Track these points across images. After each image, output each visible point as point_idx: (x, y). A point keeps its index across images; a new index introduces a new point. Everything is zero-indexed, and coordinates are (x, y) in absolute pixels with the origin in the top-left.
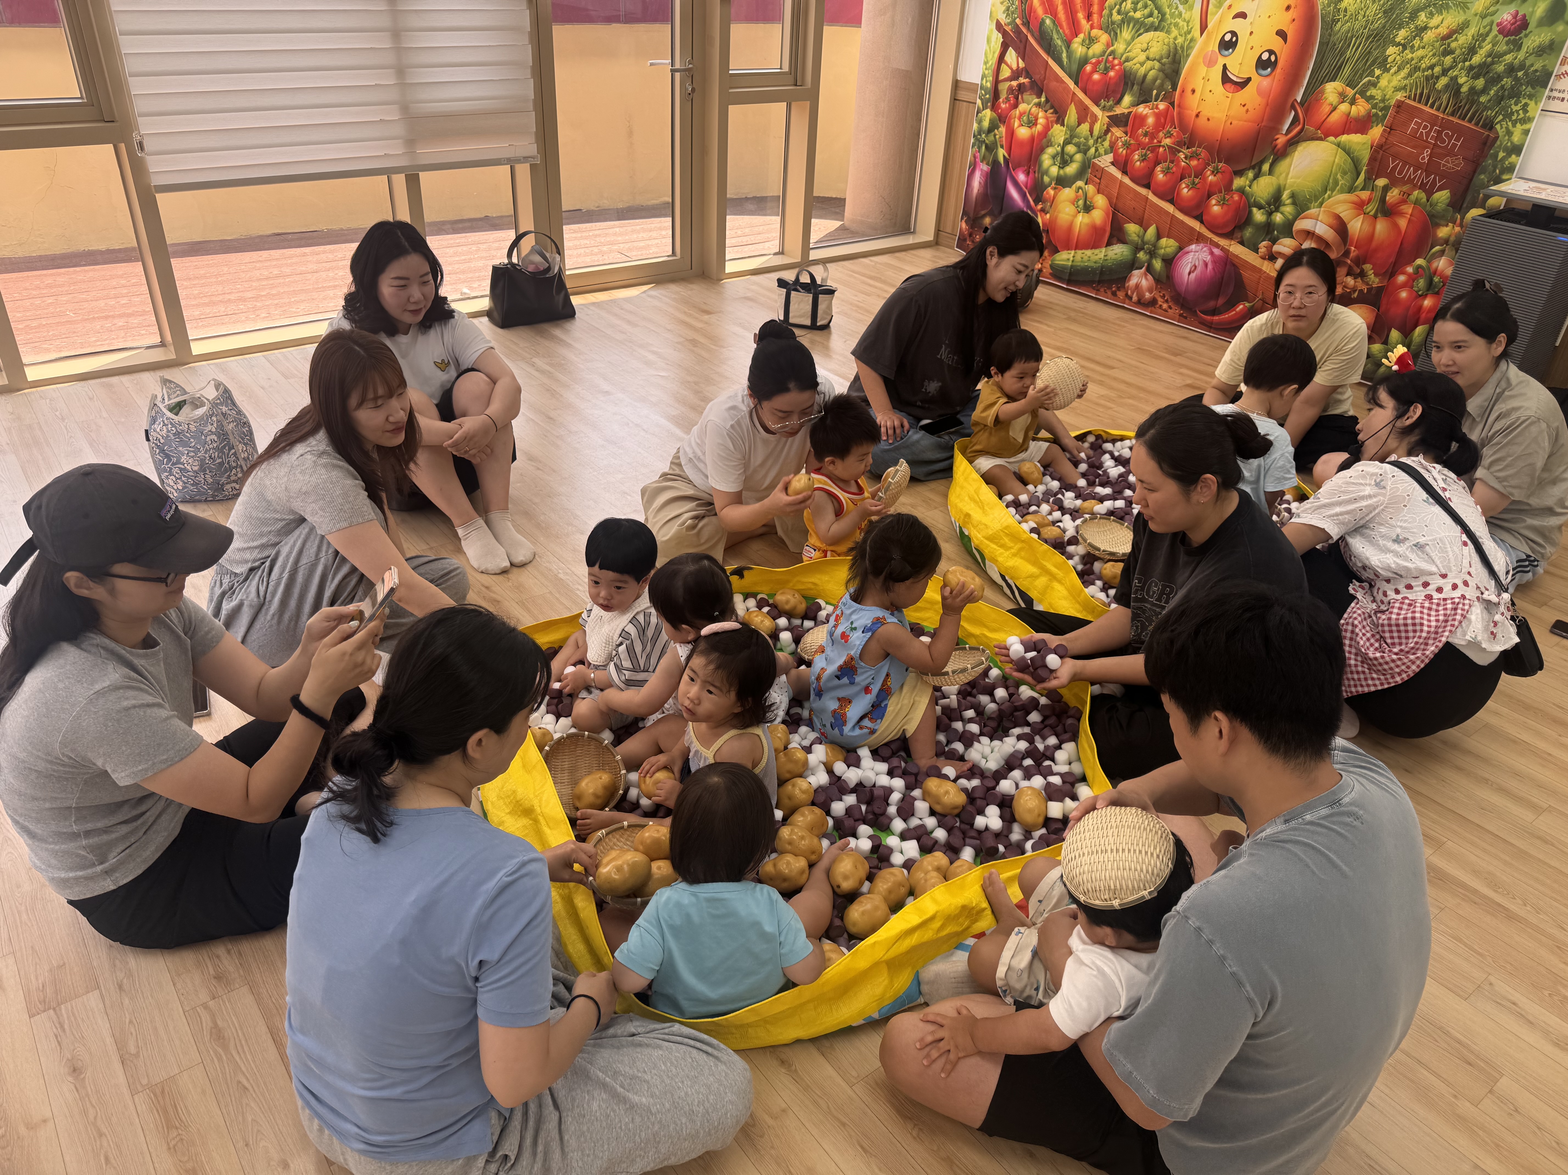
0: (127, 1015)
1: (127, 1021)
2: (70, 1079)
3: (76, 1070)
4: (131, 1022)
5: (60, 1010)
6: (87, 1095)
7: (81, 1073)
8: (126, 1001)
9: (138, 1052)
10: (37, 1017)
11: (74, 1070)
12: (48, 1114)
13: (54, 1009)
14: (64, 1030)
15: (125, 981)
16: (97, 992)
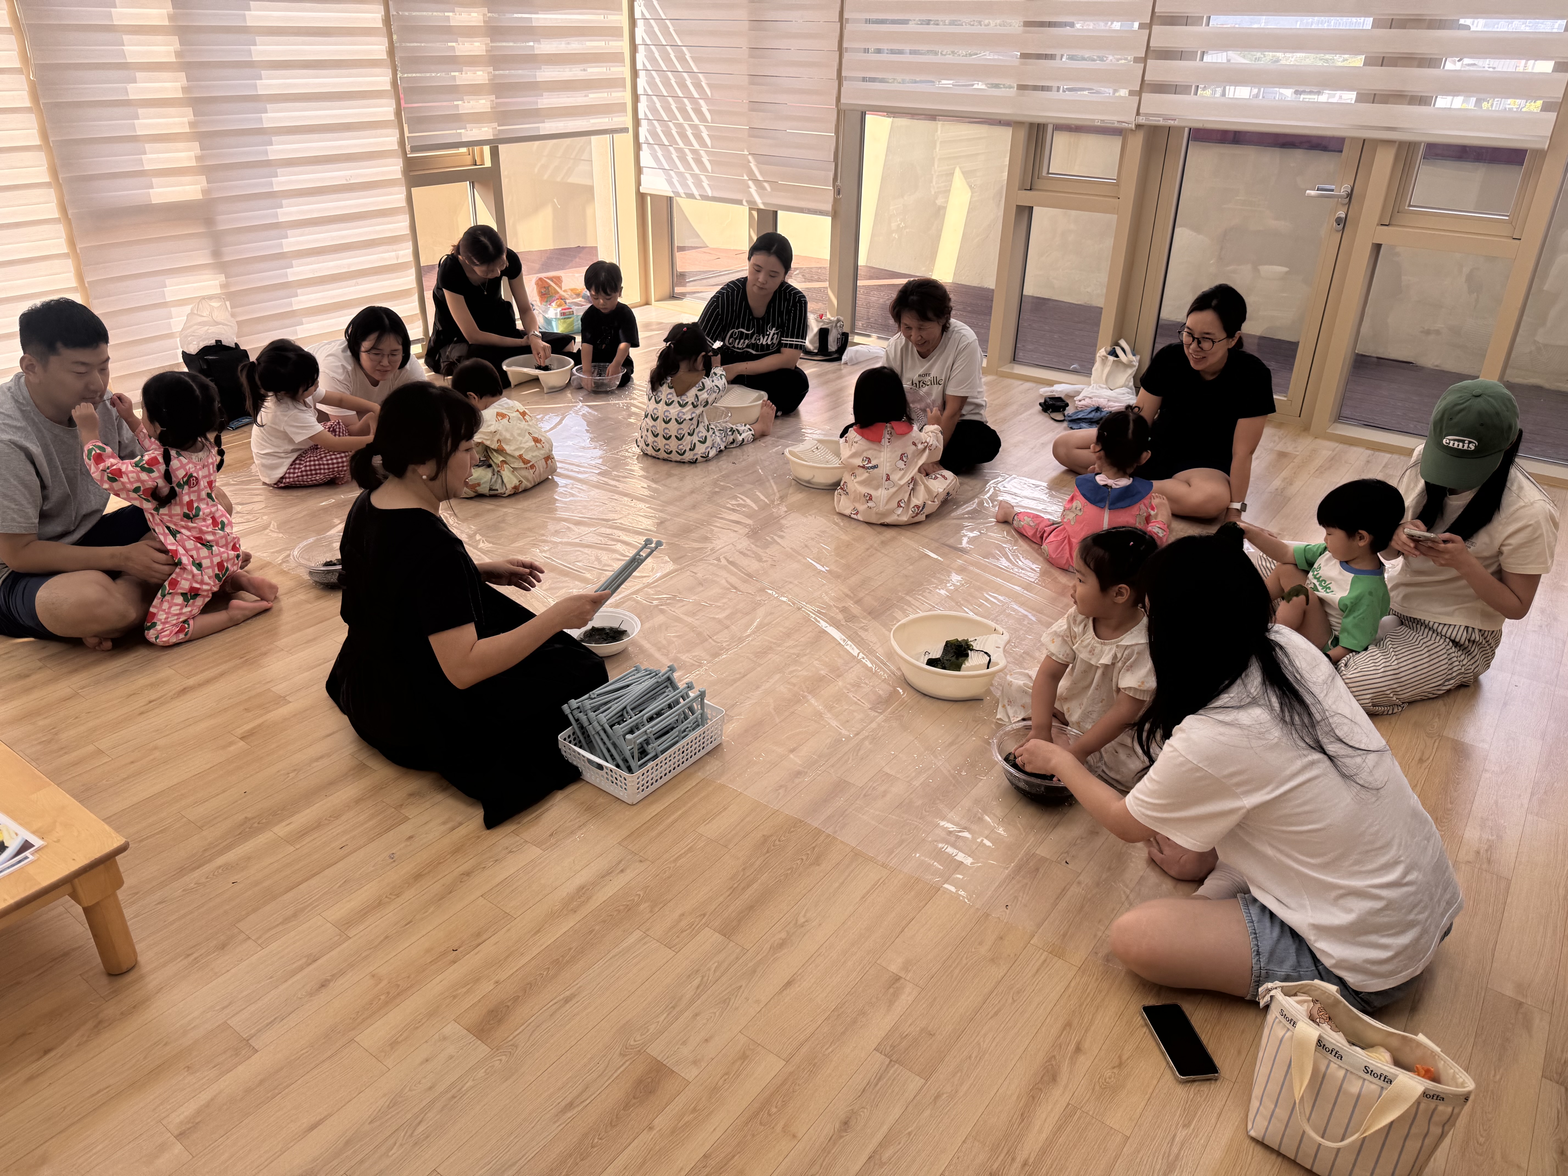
0: (915, 1125)
1: (910, 1130)
2: (837, 1126)
3: (846, 1124)
4: (910, 1133)
5: (893, 1066)
6: (829, 1152)
7: (845, 1131)
8: (927, 1113)
9: (885, 1164)
10: (878, 1054)
11: (846, 1123)
12: (800, 1135)
13: (891, 1061)
14: (877, 1084)
15: (945, 1096)
16: (923, 1081)
